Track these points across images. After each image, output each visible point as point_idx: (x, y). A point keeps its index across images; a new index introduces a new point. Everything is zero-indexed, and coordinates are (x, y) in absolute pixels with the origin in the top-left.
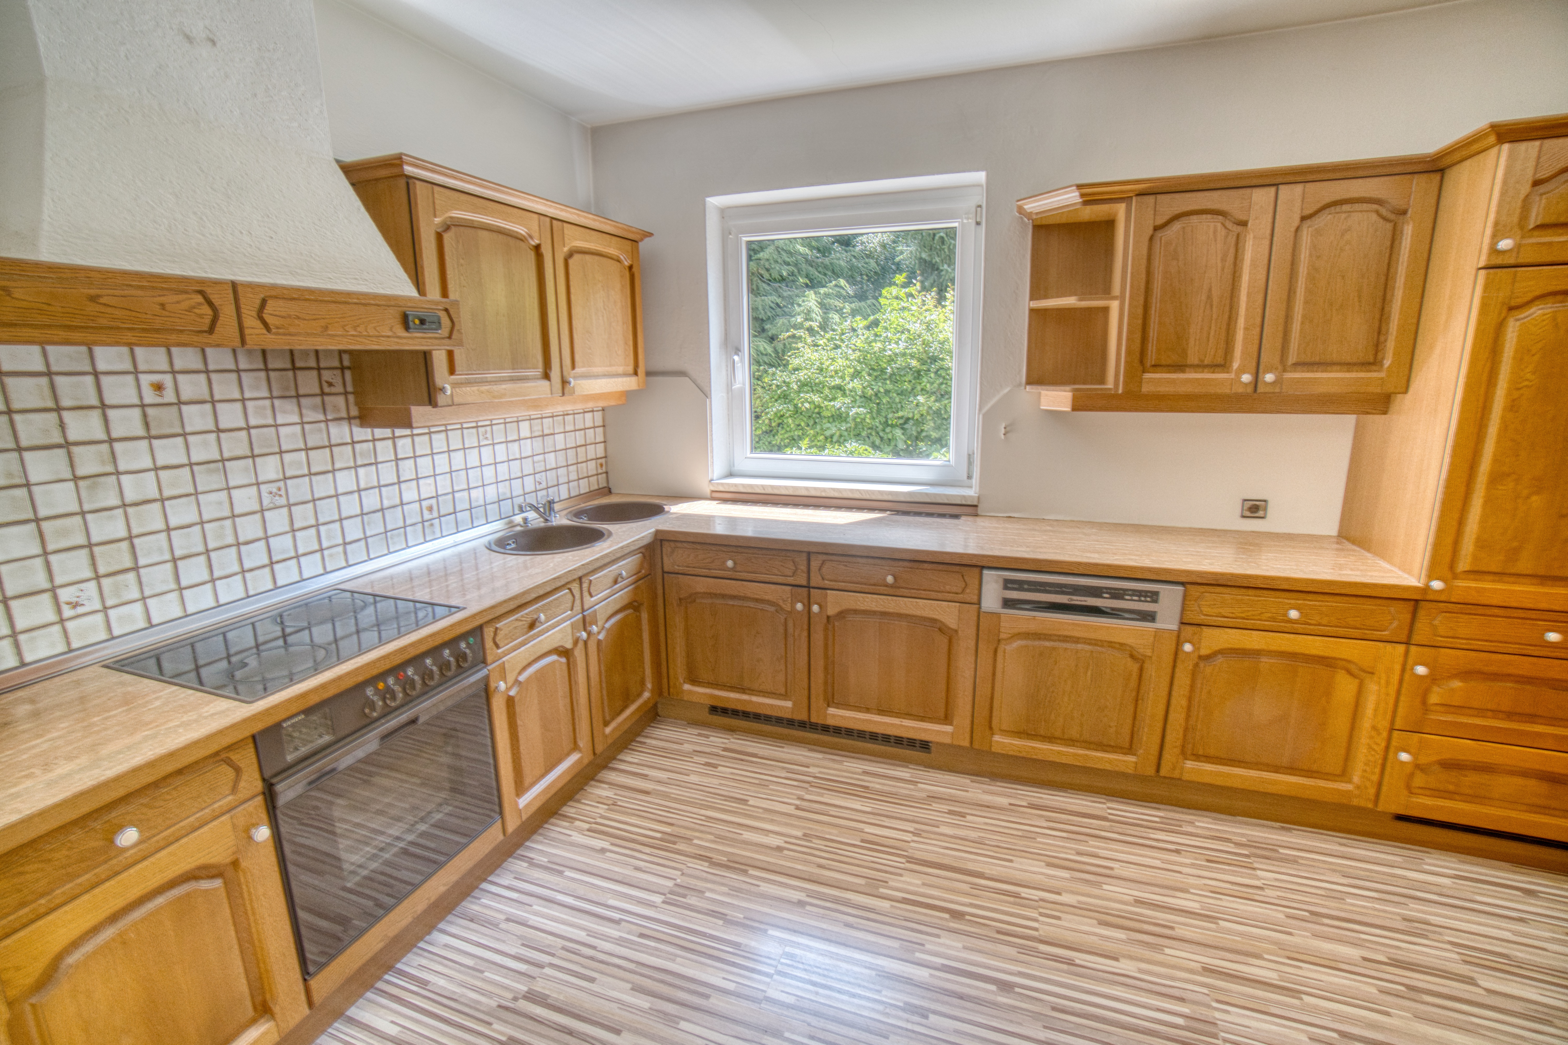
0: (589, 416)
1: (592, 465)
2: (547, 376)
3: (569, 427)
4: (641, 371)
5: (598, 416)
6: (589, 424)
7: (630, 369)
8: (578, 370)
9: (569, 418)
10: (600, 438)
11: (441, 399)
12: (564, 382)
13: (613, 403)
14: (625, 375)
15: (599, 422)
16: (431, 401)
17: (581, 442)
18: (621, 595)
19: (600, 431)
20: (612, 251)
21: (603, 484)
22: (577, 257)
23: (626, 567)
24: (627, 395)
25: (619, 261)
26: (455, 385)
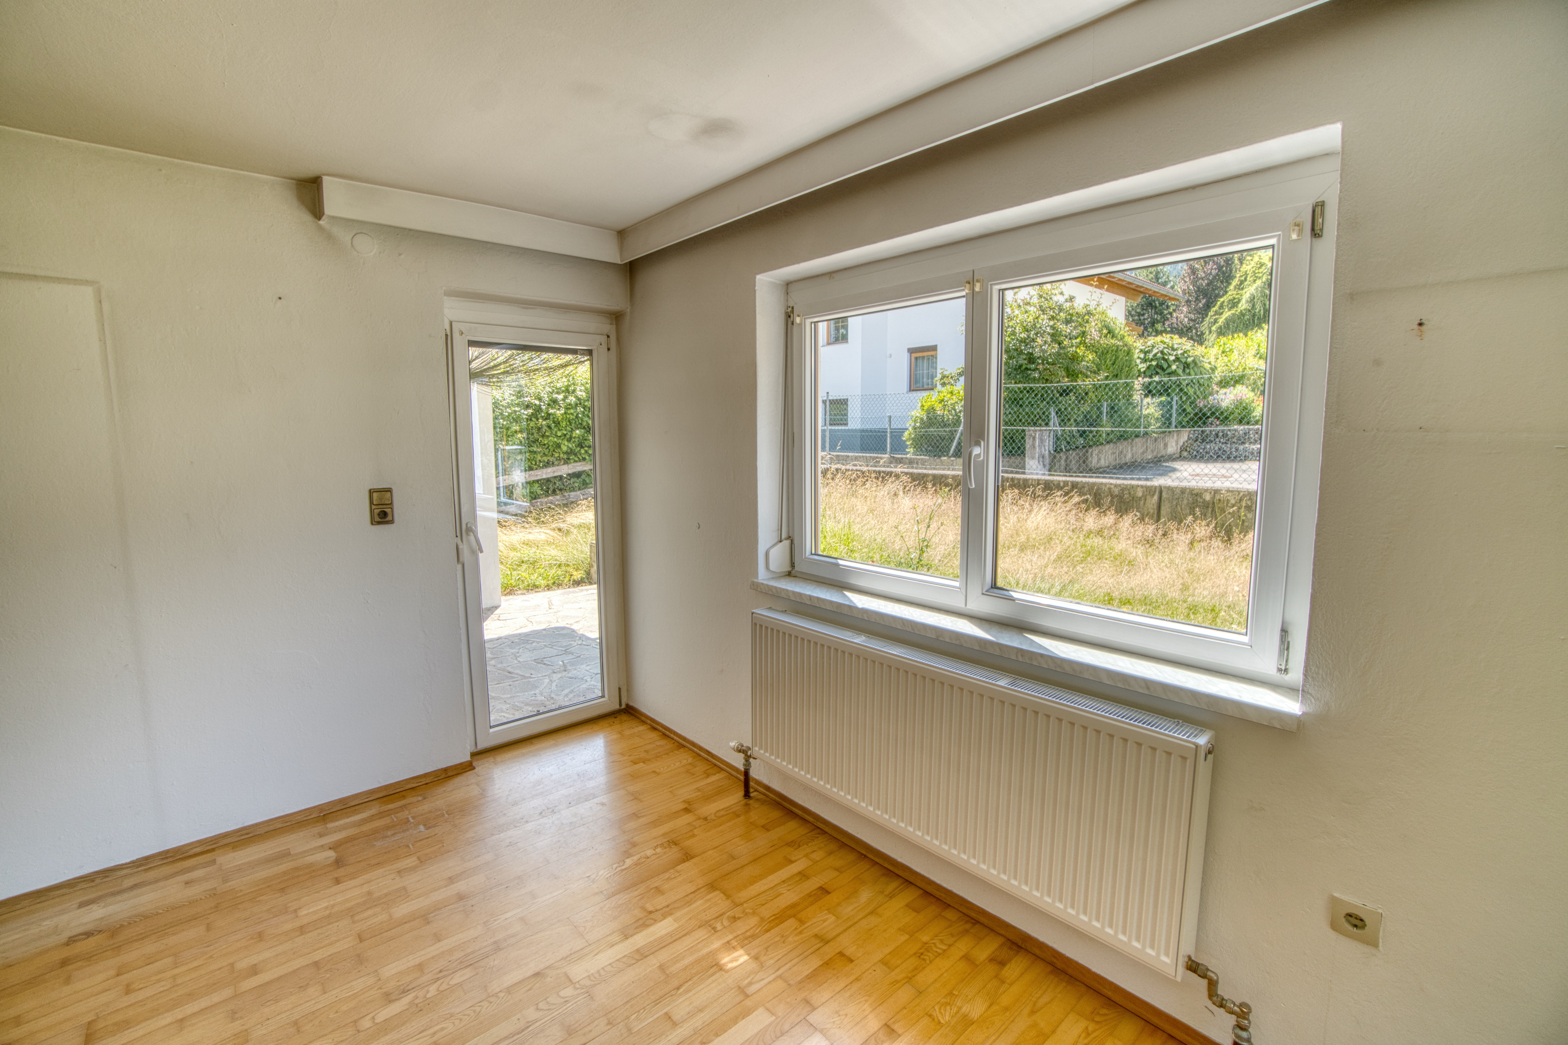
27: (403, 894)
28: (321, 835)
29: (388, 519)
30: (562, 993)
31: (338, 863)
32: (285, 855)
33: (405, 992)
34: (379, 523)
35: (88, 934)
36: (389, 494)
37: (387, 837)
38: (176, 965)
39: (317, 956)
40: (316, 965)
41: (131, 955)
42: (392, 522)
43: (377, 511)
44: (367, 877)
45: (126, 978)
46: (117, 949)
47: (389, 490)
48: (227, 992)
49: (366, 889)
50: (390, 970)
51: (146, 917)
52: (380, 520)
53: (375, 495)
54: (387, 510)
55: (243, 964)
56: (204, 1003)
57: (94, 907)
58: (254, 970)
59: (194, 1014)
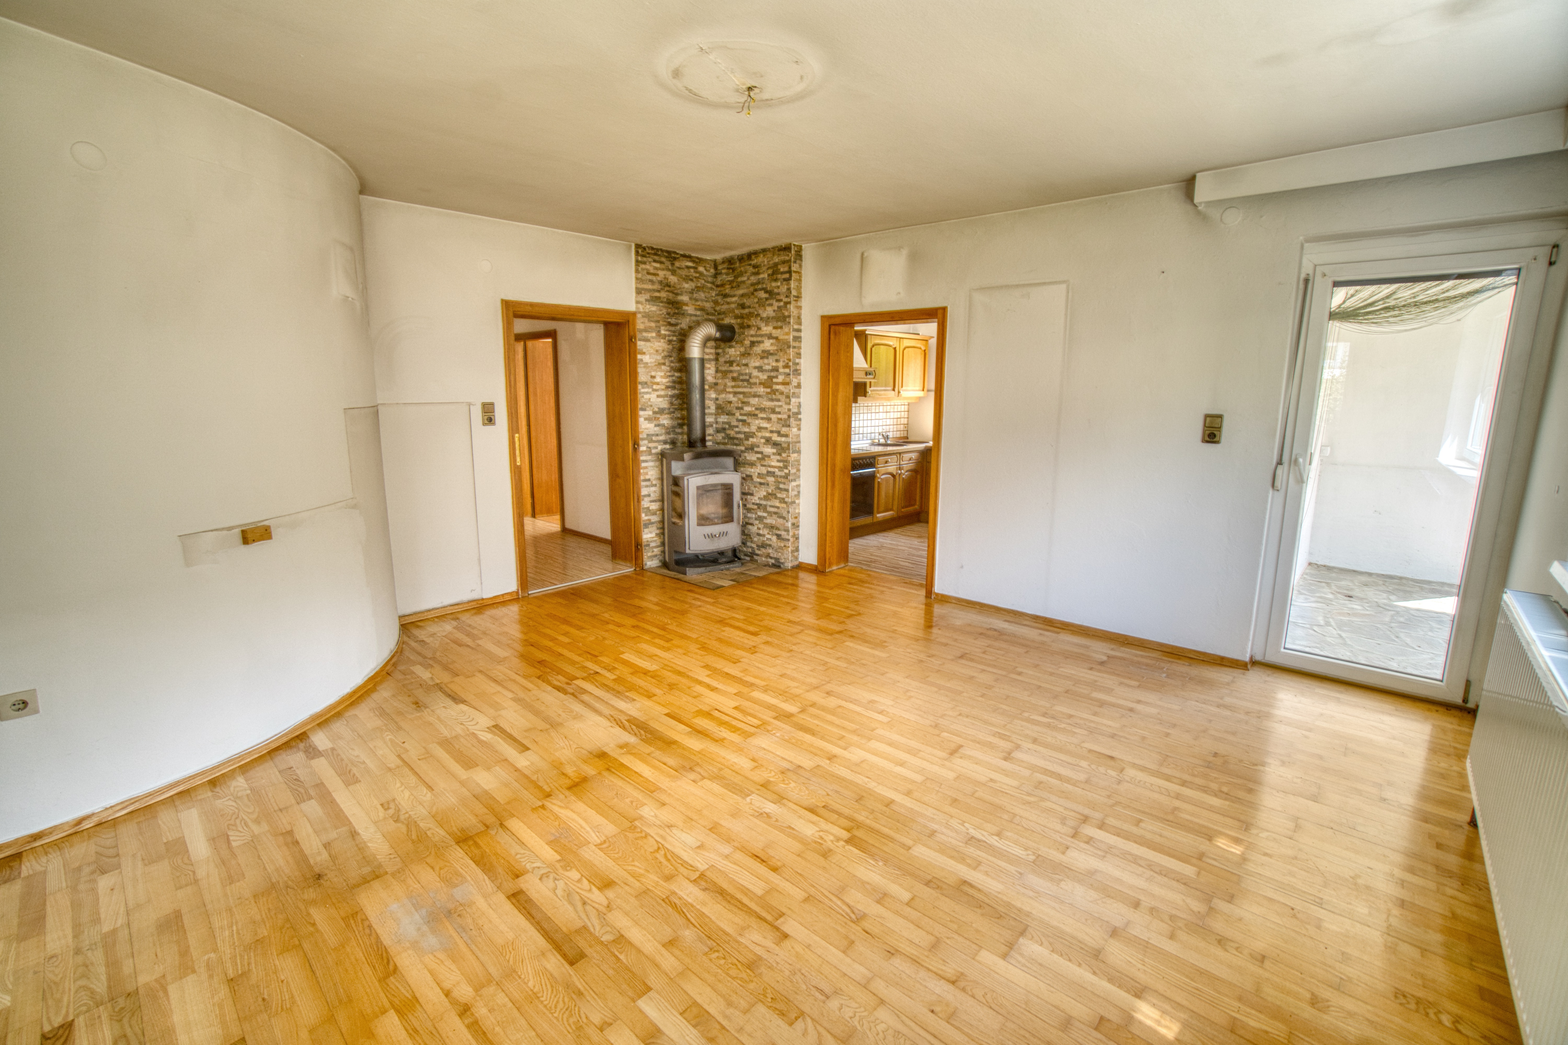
0: (903, 406)
1: (902, 426)
2: (894, 390)
3: (896, 410)
4: (925, 389)
5: (906, 407)
6: (903, 410)
7: (921, 388)
8: (904, 388)
9: (896, 407)
10: (906, 416)
11: (868, 395)
12: (899, 392)
13: (913, 401)
14: (919, 390)
15: (906, 410)
16: (865, 396)
17: (899, 416)
18: (911, 466)
19: (906, 413)
20: (919, 345)
21: (906, 435)
22: (907, 349)
23: (914, 456)
24: (920, 398)
25: (920, 348)
26: (871, 391)
27: (1109, 691)
28: (1112, 649)
29: (1215, 440)
30: (1108, 771)
31: (1102, 663)
32: (1087, 647)
33: (1053, 718)
34: (1208, 442)
35: (995, 630)
36: (1220, 419)
37: (1141, 668)
38: (1003, 655)
39: (1043, 685)
40: (1040, 687)
41: (997, 644)
42: (1218, 442)
43: (1207, 432)
44: (1105, 675)
45: (988, 649)
46: (996, 639)
47: (1220, 417)
48: (1004, 673)
49: (1096, 679)
50: (1058, 708)
51: (1015, 637)
52: (1208, 439)
53: (1208, 419)
54: (1215, 432)
55: (1019, 670)
56: (995, 671)
57: (1007, 623)
58: (1020, 674)
59: (989, 672)
